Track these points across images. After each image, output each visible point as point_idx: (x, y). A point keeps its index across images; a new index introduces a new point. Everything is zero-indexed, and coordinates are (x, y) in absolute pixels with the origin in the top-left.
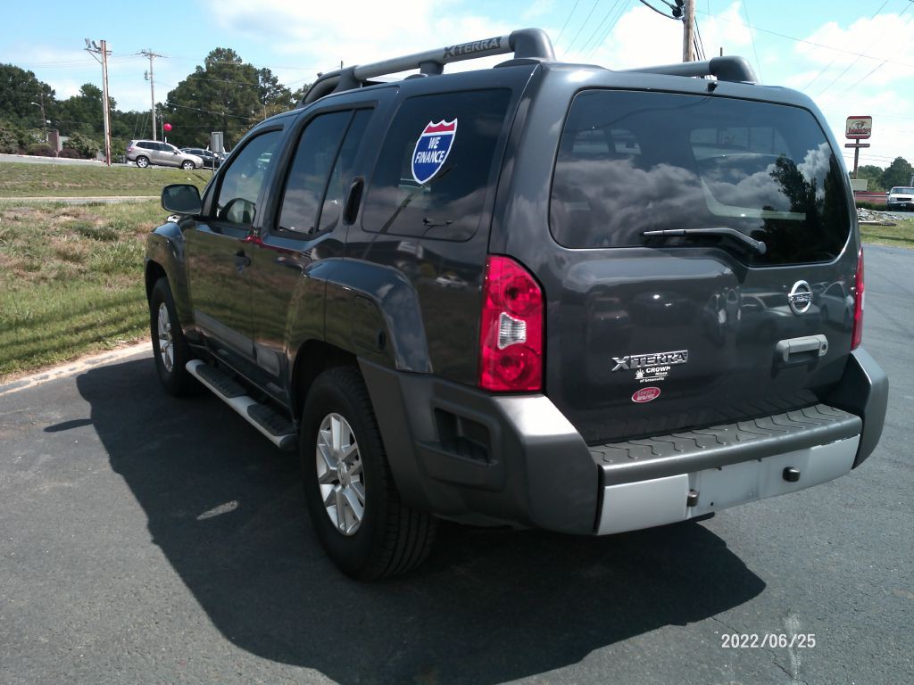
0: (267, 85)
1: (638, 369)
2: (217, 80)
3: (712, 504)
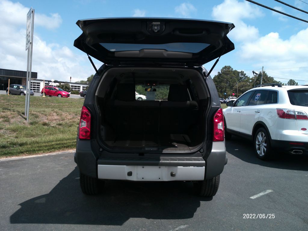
2: (225, 76)
3: (143, 178)
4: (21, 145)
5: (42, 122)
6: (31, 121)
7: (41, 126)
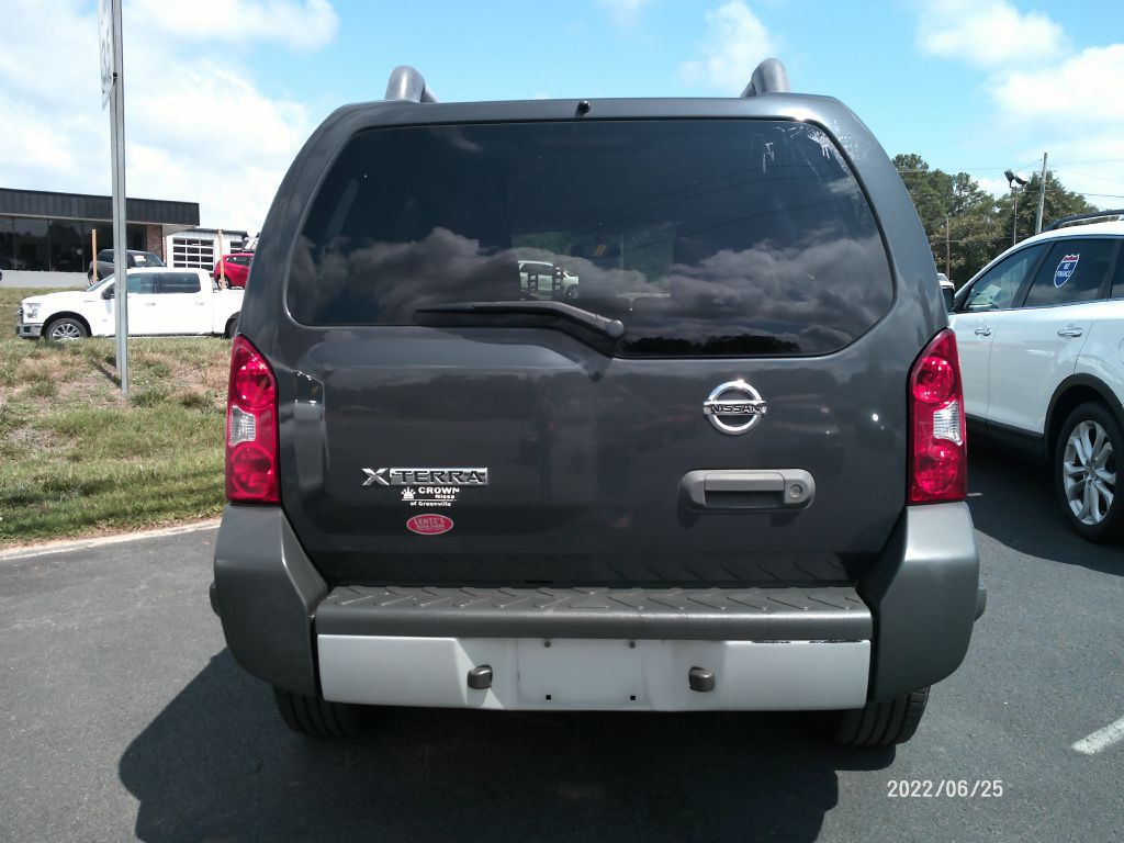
0: (965, 193)
1: (405, 487)
3: (548, 697)
4: (89, 490)
5: (182, 393)
6: (137, 390)
7: (179, 409)
